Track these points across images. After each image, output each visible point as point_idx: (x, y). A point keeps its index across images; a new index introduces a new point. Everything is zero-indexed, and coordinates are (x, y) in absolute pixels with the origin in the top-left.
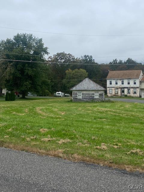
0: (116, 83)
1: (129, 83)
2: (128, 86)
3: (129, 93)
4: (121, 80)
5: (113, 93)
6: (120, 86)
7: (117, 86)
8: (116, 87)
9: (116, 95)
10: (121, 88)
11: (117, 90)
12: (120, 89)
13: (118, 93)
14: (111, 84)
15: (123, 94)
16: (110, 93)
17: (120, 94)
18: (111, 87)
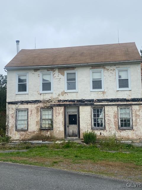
0: (47, 86)
1: (97, 84)
2: (95, 95)
3: (98, 124)
4: (66, 72)
5: (34, 128)
6: (62, 98)
7: (47, 96)
8: (44, 102)
9: (44, 133)
10: (66, 105)
11: (47, 115)
12: (61, 110)
13: (51, 128)
14: (22, 87)
15: (72, 129)
16: (19, 127)
17: (62, 129)
18: (22, 102)
